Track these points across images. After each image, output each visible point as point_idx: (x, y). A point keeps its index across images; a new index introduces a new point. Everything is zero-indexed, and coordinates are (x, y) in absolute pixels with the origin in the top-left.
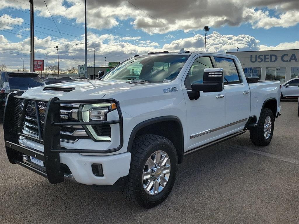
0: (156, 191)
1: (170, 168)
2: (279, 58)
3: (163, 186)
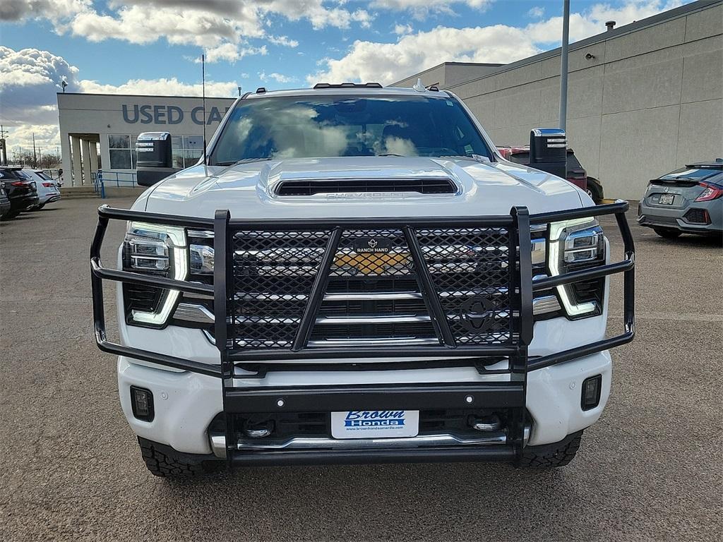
2: (187, 116)
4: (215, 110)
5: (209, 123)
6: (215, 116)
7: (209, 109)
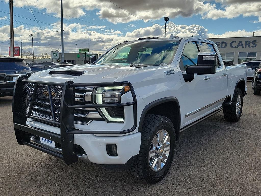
0: (159, 168)
1: (170, 146)
2: (229, 45)
3: (164, 162)
4: (240, 42)
5: (237, 47)
6: (240, 44)
7: (238, 42)
